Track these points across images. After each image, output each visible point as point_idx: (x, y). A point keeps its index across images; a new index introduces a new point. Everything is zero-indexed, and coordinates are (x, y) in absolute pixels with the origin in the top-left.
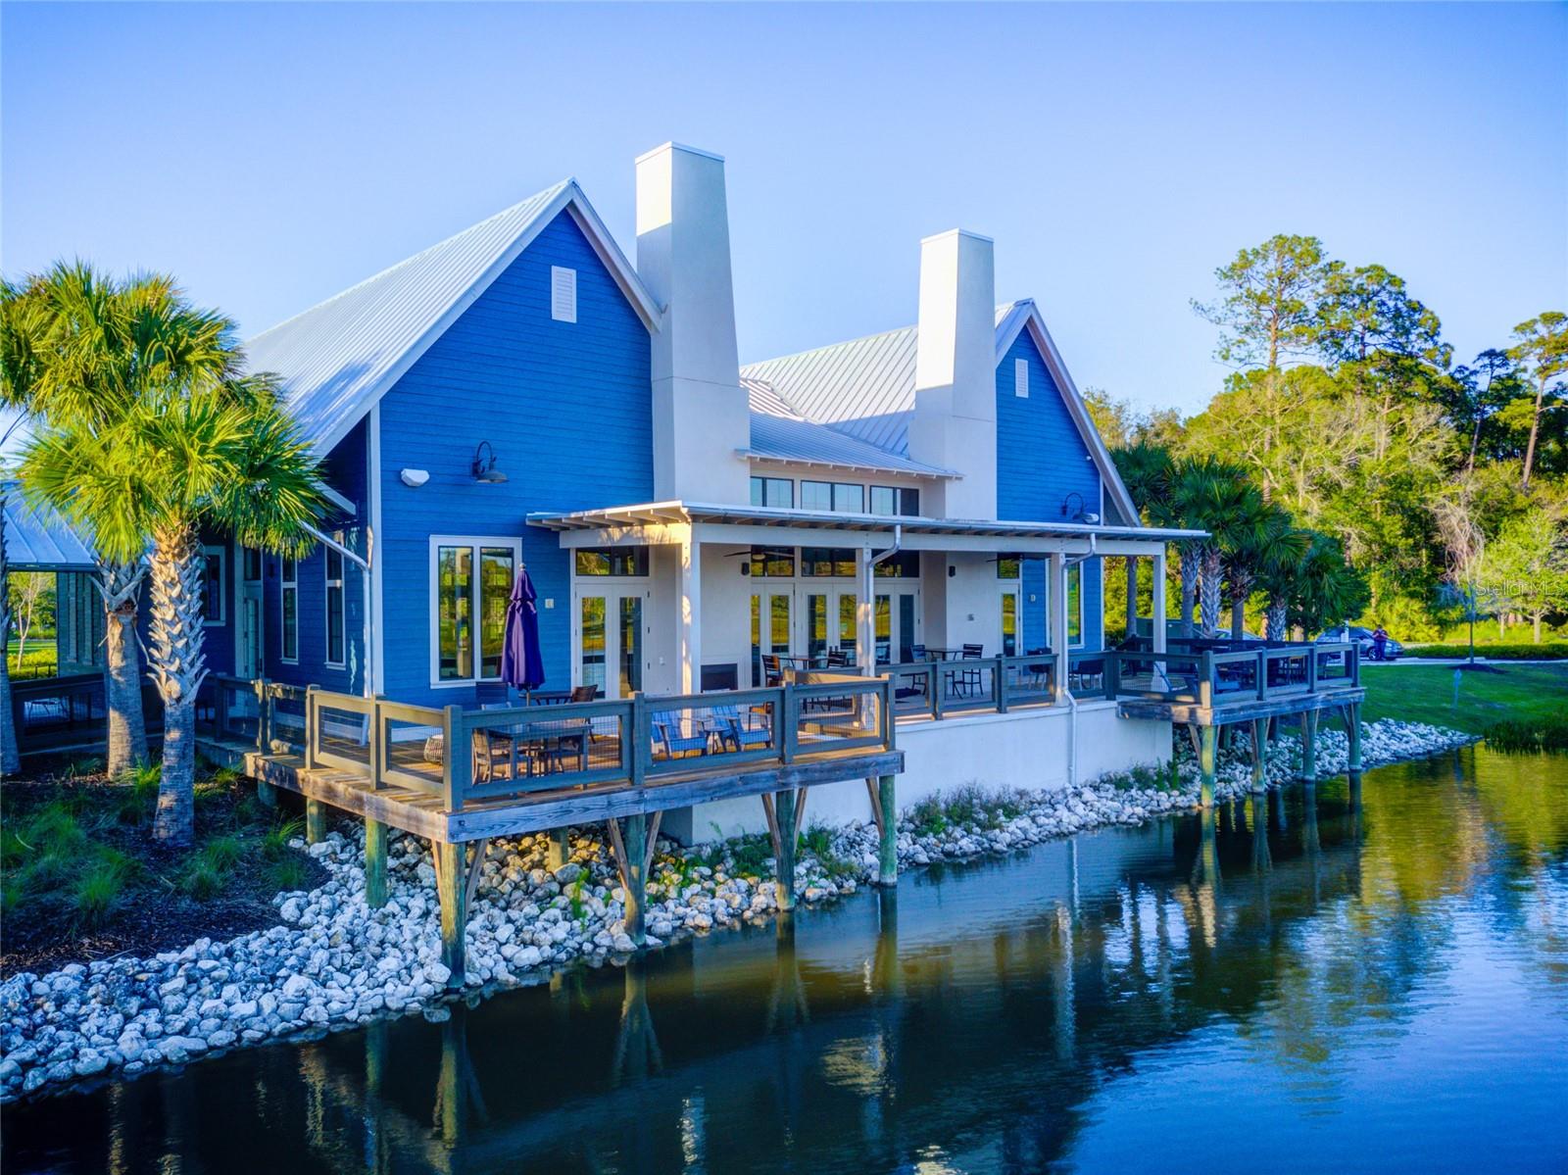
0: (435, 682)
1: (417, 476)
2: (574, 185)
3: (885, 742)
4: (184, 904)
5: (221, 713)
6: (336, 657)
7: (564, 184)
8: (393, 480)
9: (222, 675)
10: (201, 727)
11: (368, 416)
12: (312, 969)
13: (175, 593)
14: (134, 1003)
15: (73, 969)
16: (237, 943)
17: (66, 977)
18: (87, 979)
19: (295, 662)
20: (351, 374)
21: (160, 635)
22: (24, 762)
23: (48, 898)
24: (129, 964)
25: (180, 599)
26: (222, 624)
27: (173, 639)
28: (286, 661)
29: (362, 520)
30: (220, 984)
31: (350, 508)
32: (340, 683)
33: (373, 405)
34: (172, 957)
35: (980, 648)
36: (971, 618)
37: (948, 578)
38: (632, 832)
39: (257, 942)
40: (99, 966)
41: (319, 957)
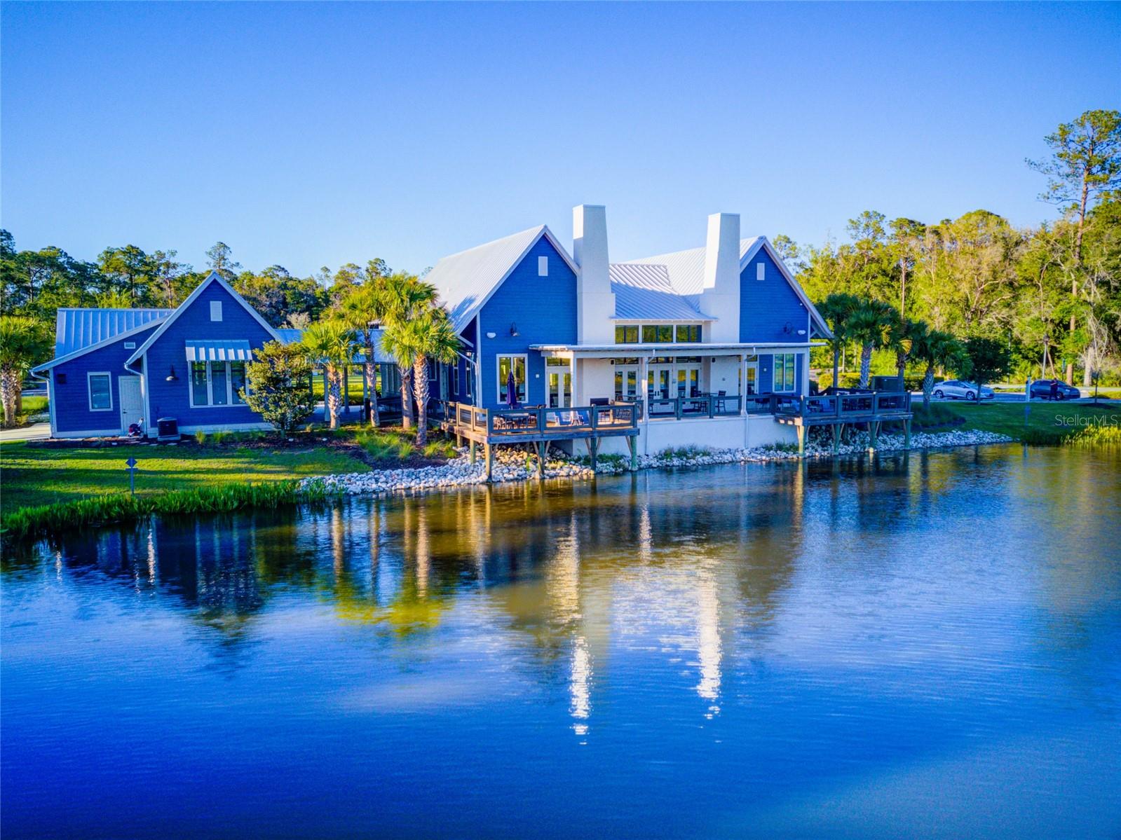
0: (499, 402)
1: (492, 335)
2: (546, 227)
3: (633, 425)
4: (425, 460)
5: (435, 411)
6: (469, 393)
7: (541, 227)
8: (484, 336)
9: (435, 398)
10: (428, 415)
11: (476, 317)
12: (455, 474)
13: (421, 375)
14: (414, 477)
15: (400, 470)
16: (437, 468)
17: (399, 471)
18: (403, 472)
19: (458, 394)
20: (470, 301)
21: (417, 386)
22: (381, 423)
23: (392, 456)
24: (413, 470)
25: (422, 377)
26: (435, 380)
27: (421, 388)
28: (455, 394)
29: (474, 350)
30: (433, 475)
31: (471, 345)
32: (468, 402)
33: (478, 313)
34: (422, 470)
35: (725, 392)
36: (724, 380)
37: (712, 363)
38: (540, 446)
39: (442, 468)
40: (405, 470)
41: (457, 472)
